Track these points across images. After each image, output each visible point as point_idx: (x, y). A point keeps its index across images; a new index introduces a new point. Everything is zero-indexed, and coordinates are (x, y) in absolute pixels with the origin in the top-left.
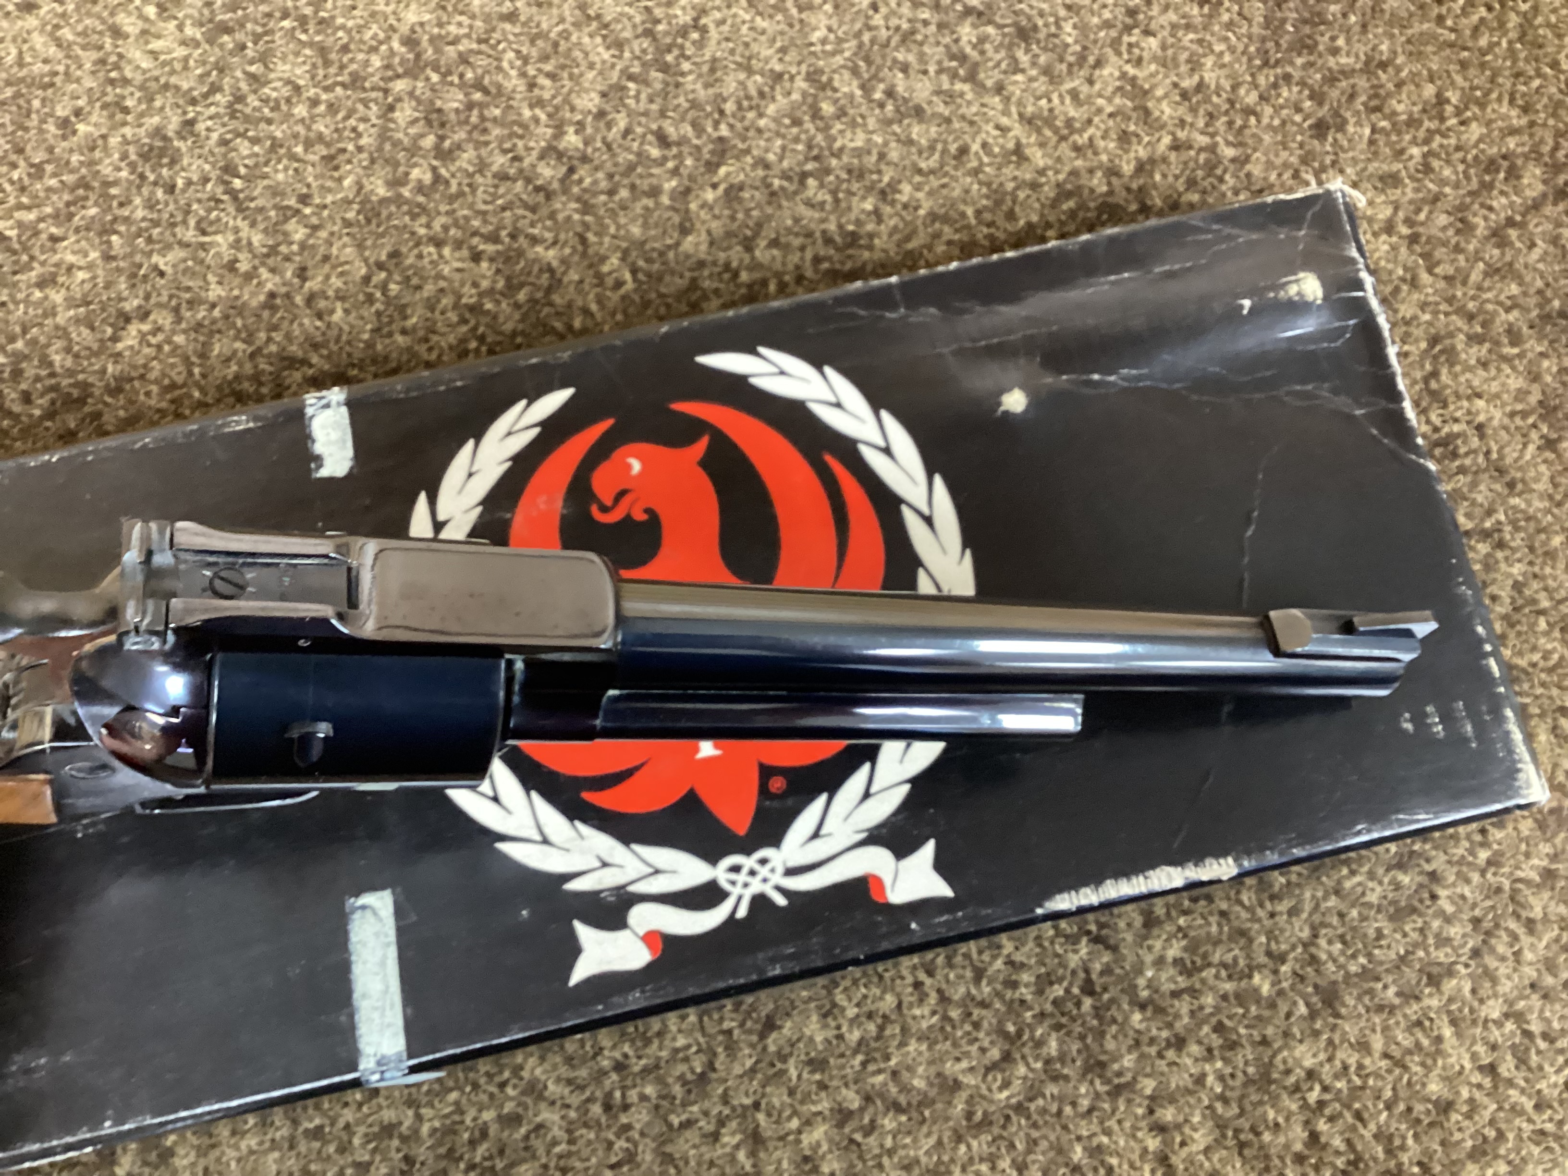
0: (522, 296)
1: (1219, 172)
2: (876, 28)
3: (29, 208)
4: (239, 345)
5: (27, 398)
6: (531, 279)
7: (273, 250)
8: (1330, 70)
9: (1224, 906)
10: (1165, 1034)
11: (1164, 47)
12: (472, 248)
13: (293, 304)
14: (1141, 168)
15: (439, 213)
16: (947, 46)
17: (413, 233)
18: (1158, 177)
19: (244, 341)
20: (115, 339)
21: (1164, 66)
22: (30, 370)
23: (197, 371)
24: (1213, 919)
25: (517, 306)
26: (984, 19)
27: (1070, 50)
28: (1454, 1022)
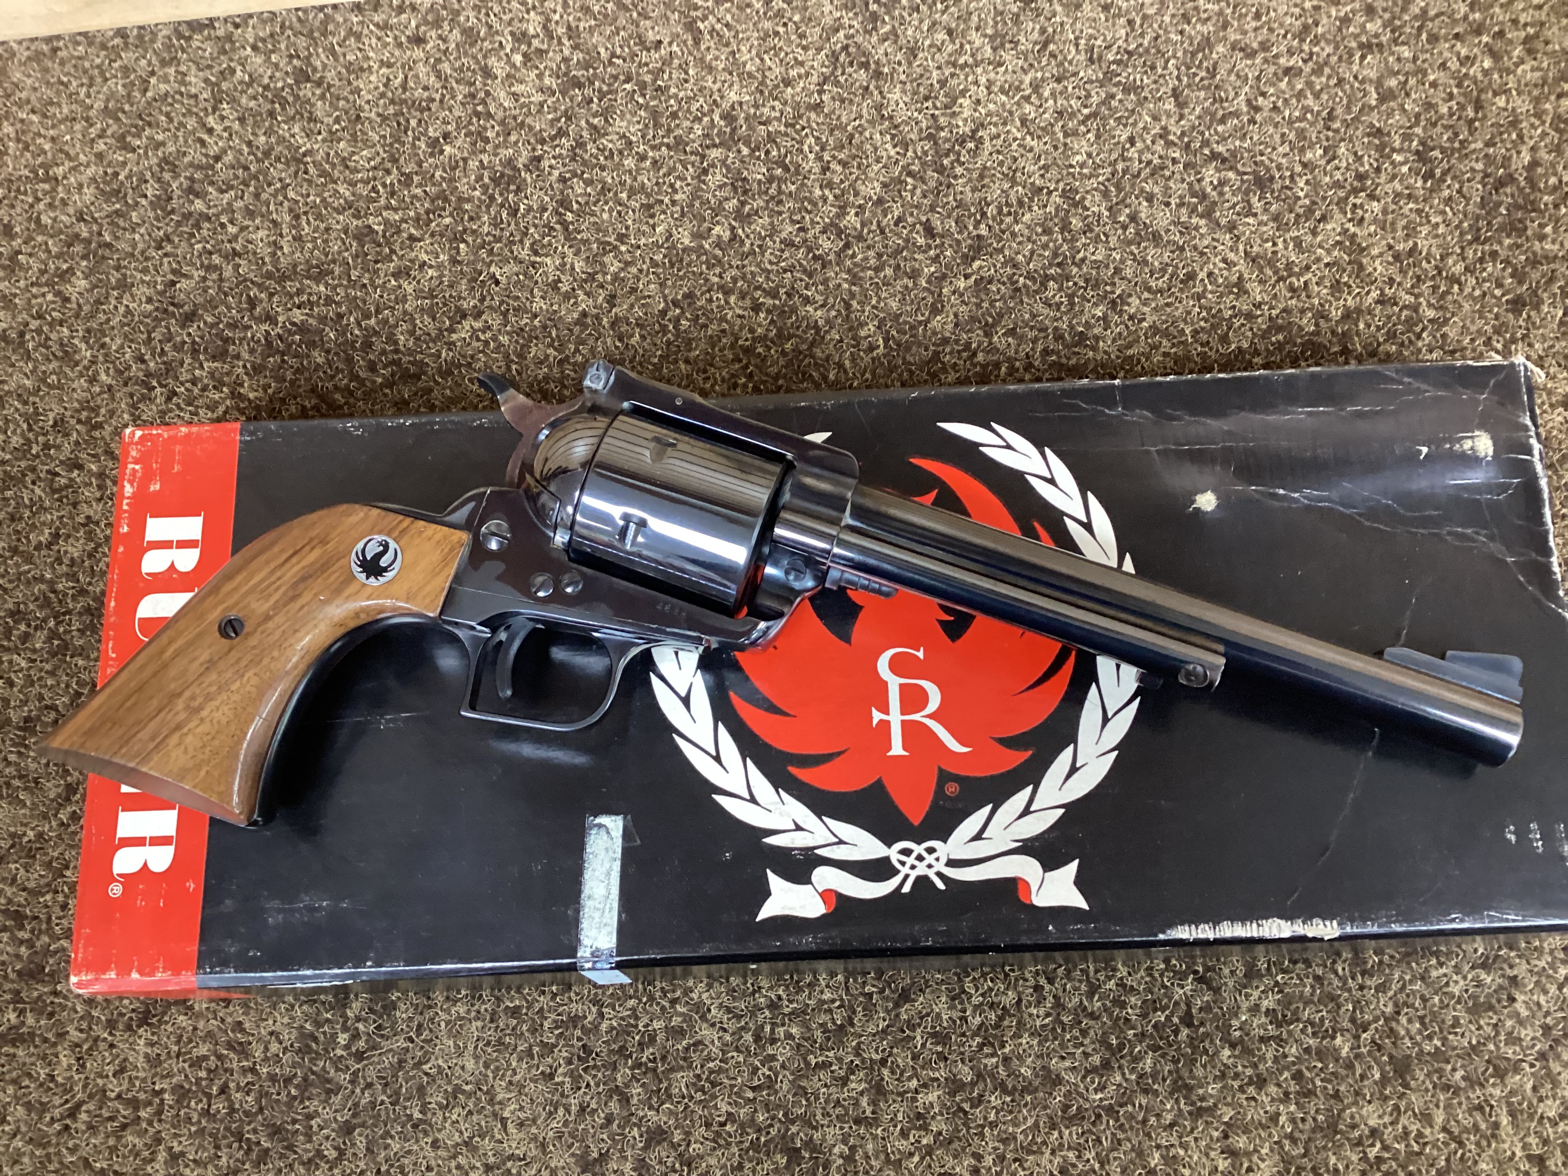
0: (788, 346)
1: (1418, 329)
2: (1131, 159)
3: (396, 210)
4: (551, 351)
5: (372, 367)
6: (800, 333)
7: (592, 277)
8: (1535, 254)
9: (1320, 972)
10: (1249, 1072)
11: (1385, 212)
12: (754, 300)
13: (600, 324)
14: (1347, 315)
15: (731, 267)
16: (1190, 184)
17: (707, 280)
18: (1362, 326)
19: (555, 349)
20: (452, 330)
21: (1383, 229)
22: (378, 345)
23: (514, 367)
24: (1309, 981)
25: (784, 353)
26: (1227, 165)
27: (1300, 203)
28: (1512, 1114)
